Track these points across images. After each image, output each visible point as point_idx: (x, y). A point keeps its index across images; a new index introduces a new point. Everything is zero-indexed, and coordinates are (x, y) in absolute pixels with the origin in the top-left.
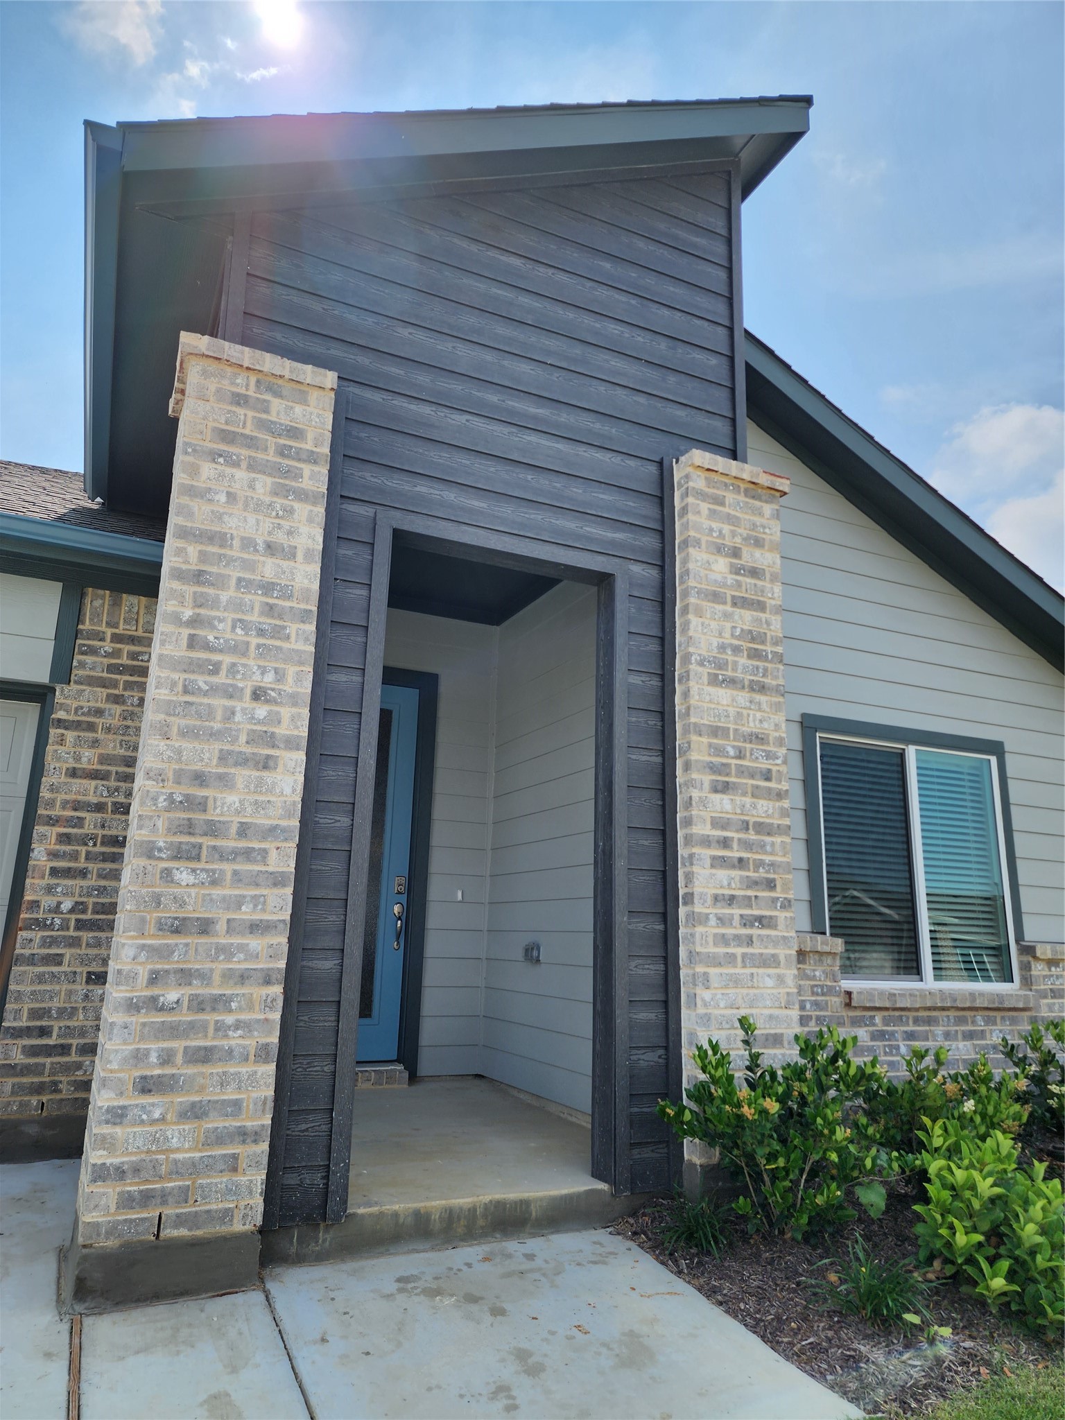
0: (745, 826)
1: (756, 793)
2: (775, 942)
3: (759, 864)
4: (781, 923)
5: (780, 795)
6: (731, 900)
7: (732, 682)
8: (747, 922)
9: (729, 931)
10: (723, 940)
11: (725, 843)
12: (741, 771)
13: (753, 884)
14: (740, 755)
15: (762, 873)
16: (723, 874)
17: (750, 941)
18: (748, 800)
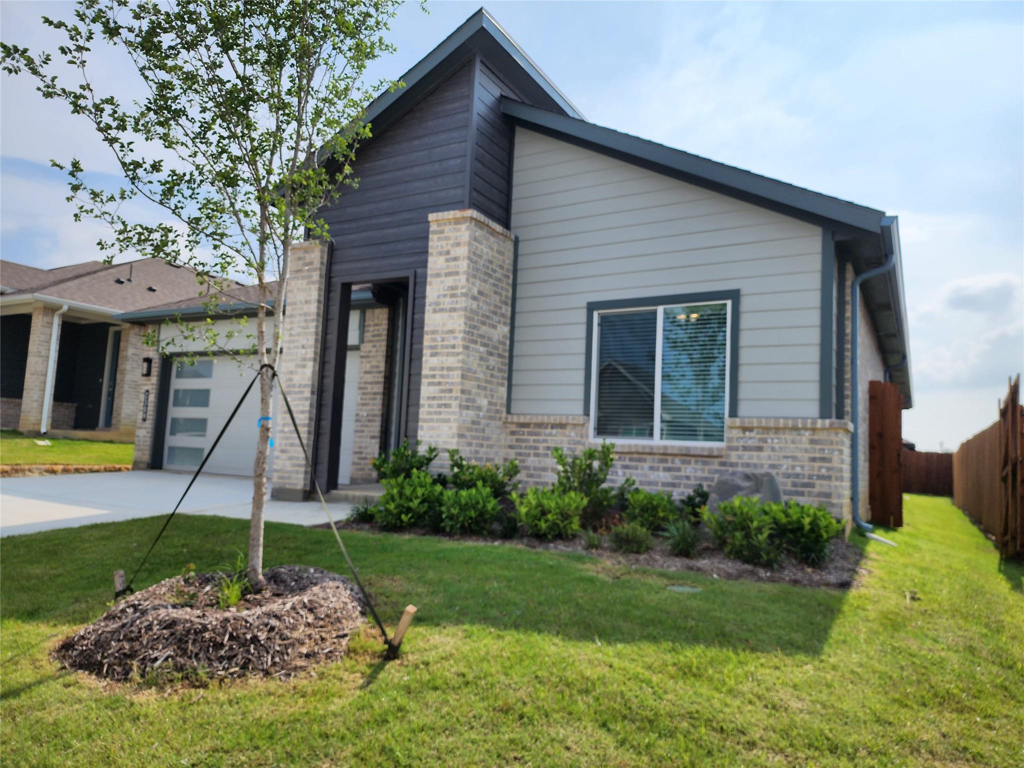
0: (442, 369)
1: (448, 354)
2: (450, 413)
3: (447, 383)
4: (453, 406)
5: (458, 354)
6: (434, 398)
7: (442, 310)
8: (439, 406)
9: (432, 410)
10: (430, 413)
11: (434, 376)
12: (443, 347)
13: (443, 391)
14: (443, 340)
15: (448, 387)
16: (432, 388)
17: (440, 413)
18: (444, 358)
